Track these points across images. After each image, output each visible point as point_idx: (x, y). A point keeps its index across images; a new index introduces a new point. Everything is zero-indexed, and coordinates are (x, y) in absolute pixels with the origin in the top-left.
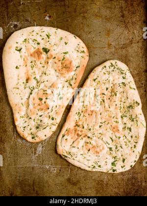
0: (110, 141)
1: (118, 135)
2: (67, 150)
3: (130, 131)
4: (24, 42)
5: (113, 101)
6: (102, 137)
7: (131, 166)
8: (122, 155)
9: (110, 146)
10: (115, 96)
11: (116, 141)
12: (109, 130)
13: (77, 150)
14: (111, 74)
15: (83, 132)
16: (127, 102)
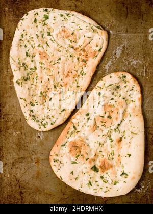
0: (50, 42)
1: (40, 49)
2: (96, 35)
3: (27, 53)
4: (117, 182)
5: (45, 87)
6: (58, 48)
7: (27, 14)
8: (37, 26)
9: (49, 37)
10: (43, 92)
11: (43, 43)
12: (50, 55)
13: (85, 35)
14: (46, 115)
15: (78, 53)
16: (30, 85)
